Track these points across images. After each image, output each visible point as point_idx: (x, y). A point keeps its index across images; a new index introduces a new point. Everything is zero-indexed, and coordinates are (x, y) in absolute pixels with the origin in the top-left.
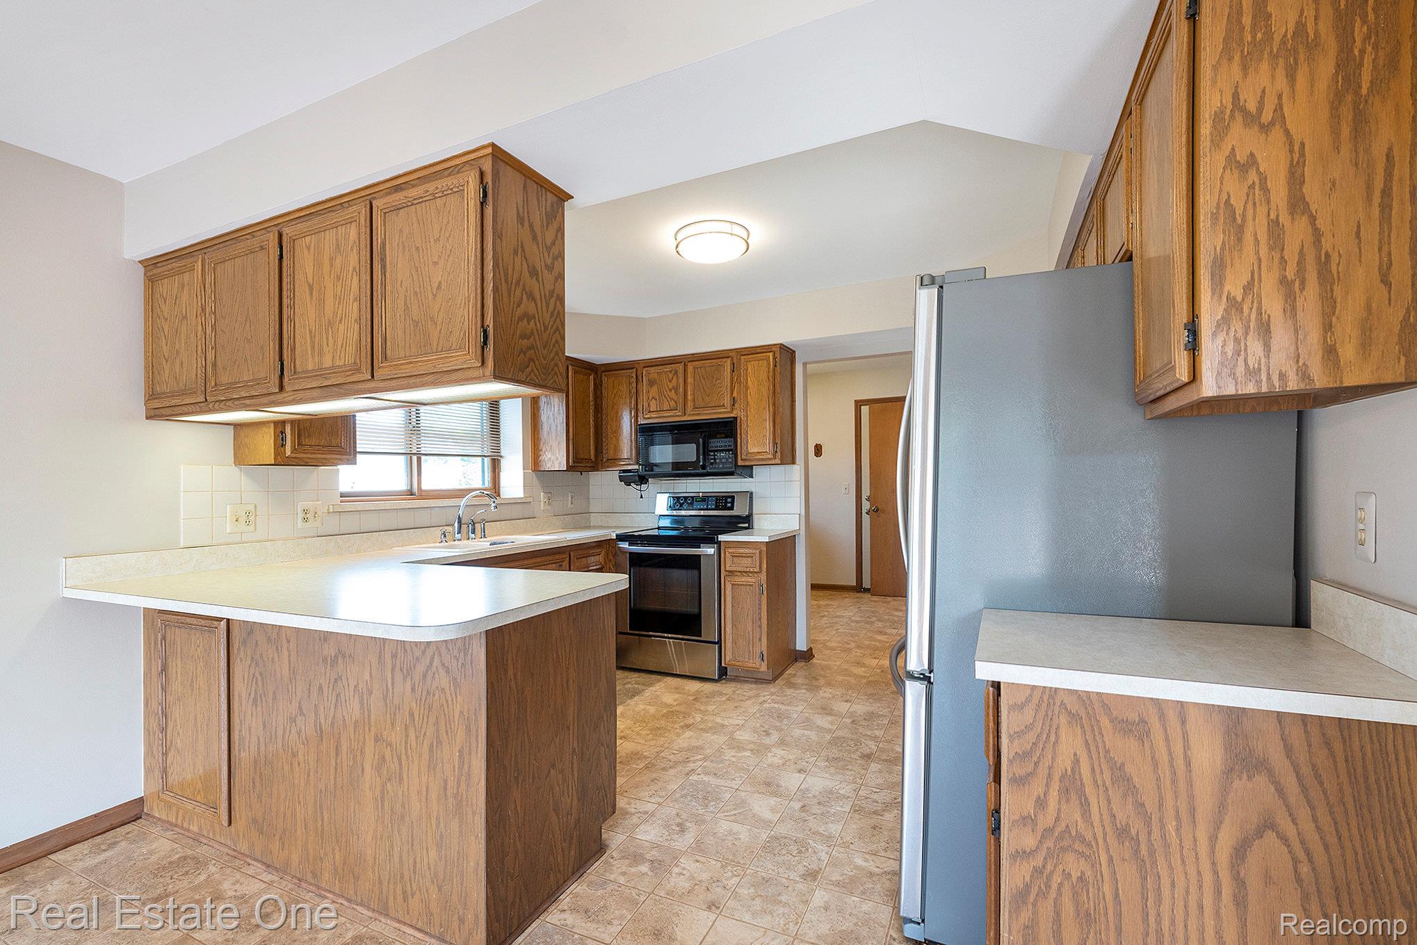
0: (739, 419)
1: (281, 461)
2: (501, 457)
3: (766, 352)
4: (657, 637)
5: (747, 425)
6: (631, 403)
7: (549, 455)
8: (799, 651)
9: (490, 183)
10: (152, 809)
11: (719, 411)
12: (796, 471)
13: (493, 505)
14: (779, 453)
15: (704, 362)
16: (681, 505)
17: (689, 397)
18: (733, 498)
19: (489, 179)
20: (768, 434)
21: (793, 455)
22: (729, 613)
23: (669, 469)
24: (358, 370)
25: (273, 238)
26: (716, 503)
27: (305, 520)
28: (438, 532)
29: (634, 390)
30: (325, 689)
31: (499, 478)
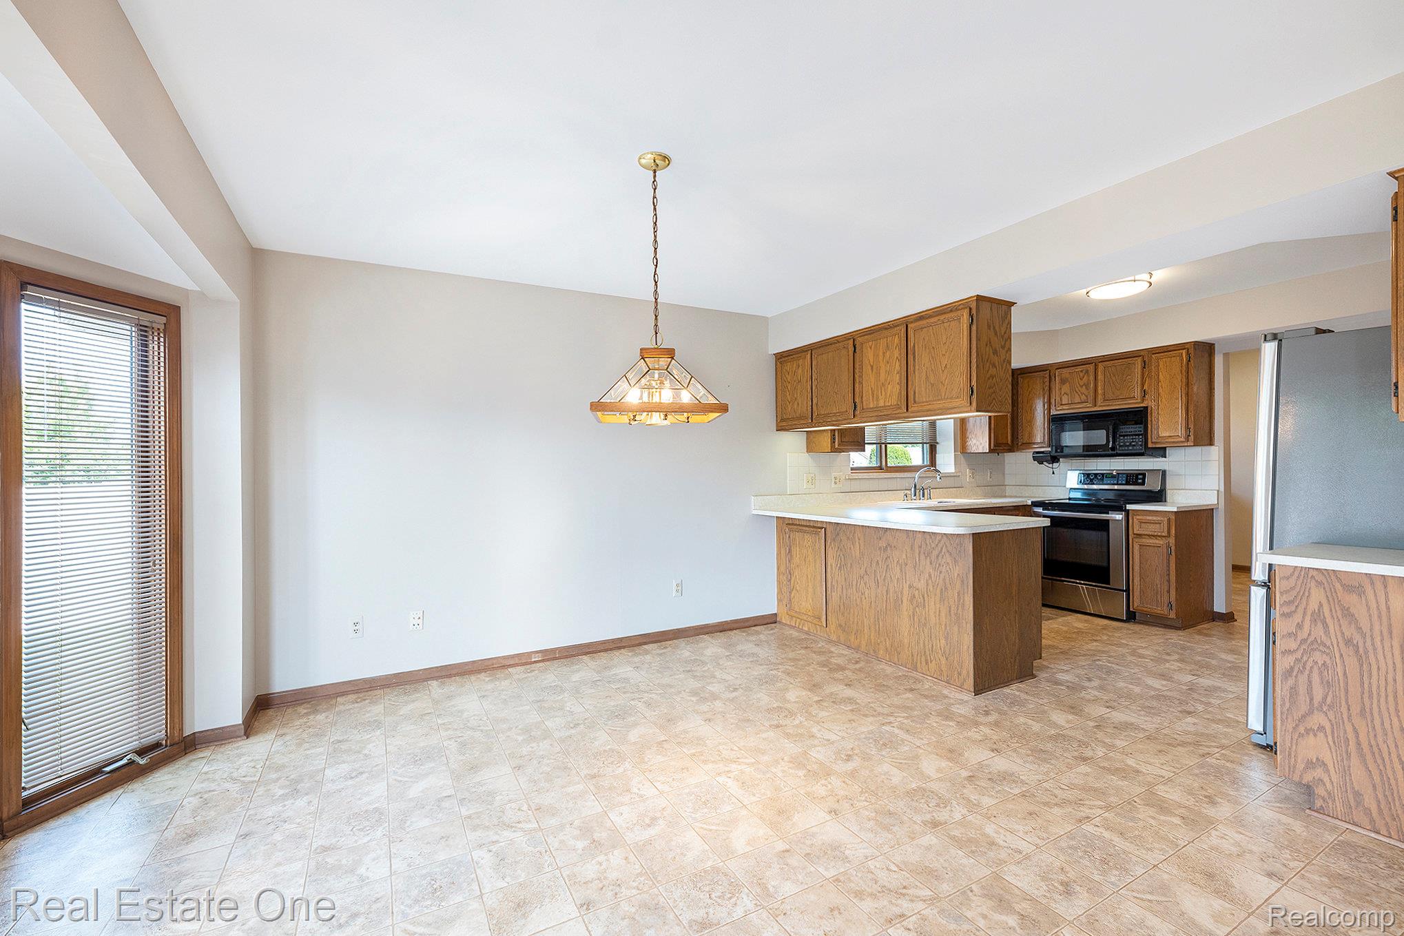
0: (1149, 409)
1: (834, 450)
2: (937, 443)
3: (1179, 350)
4: (1069, 583)
5: (1158, 413)
6: (1044, 398)
7: (974, 441)
8: (1216, 612)
9: (975, 314)
10: (781, 619)
11: (1130, 402)
12: (1215, 452)
13: (939, 477)
14: (1192, 437)
15: (1113, 362)
16: (1091, 480)
17: (1100, 392)
18: (1144, 475)
19: (974, 312)
20: (1180, 420)
21: (1211, 437)
22: (1137, 568)
23: (1080, 451)
24: (900, 408)
25: (851, 342)
26: (1127, 479)
27: (835, 483)
28: (902, 493)
29: (1047, 388)
30: (880, 563)
31: (935, 458)
